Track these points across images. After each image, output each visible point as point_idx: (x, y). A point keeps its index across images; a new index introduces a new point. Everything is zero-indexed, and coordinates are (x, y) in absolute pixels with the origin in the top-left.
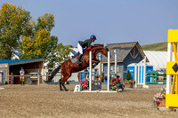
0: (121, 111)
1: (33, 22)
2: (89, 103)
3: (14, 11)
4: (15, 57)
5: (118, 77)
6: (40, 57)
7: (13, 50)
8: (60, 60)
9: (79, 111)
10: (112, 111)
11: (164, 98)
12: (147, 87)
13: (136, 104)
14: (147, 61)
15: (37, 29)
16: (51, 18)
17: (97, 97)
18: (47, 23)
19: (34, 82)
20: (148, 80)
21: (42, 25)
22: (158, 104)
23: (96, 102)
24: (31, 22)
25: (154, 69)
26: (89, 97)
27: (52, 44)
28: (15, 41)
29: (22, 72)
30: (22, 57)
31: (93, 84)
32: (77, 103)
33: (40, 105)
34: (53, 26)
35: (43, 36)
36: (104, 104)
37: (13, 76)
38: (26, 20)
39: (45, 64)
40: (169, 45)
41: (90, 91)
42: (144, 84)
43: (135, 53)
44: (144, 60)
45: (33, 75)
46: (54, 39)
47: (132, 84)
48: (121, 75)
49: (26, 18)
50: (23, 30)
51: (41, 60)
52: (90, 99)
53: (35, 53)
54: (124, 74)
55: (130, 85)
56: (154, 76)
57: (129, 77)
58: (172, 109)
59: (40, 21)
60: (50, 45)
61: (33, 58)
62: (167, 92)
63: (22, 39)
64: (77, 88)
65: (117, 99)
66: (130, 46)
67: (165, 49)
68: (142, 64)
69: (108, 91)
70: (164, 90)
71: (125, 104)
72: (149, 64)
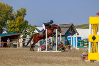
0: (64, 62)
1: (15, 12)
2: (46, 58)
3: (4, 6)
4: (4, 32)
5: (62, 43)
6: (18, 32)
7: (3, 28)
8: (30, 34)
9: (40, 62)
10: (58, 62)
11: (88, 55)
12: (78, 49)
13: (72, 58)
14: (78, 34)
15: (17, 17)
16: (25, 11)
17: (50, 55)
18: (22, 13)
19: (15, 46)
20: (78, 45)
21: (19, 14)
22: (84, 58)
23: (49, 57)
24: (13, 13)
25: (82, 39)
26: (46, 54)
27: (25, 25)
28: (4, 23)
29: (8, 41)
30: (9, 32)
31: (48, 47)
32: (39, 58)
33: (18, 59)
34: (26, 15)
35: (20, 21)
36: (54, 58)
37: (3, 43)
38: (10, 11)
39: (21, 36)
40: (90, 25)
41: (46, 51)
42: (76, 47)
43: (72, 30)
44: (76, 34)
45: (15, 42)
46: (26, 22)
47: (70, 47)
48: (63, 42)
49: (10, 10)
50: (9, 17)
51: (19, 34)
52: (46, 55)
53: (15, 30)
54: (66, 41)
55: (68, 48)
56: (82, 43)
57: (68, 43)
58: (92, 61)
59: (18, 12)
60: (24, 25)
61: (15, 33)
62: (89, 52)
63: (8, 22)
64: (39, 50)
65: (61, 55)
66: (68, 26)
67: (88, 28)
68: (75, 36)
69: (56, 51)
70: (88, 51)
71: (66, 59)
72: (79, 36)
